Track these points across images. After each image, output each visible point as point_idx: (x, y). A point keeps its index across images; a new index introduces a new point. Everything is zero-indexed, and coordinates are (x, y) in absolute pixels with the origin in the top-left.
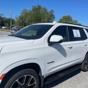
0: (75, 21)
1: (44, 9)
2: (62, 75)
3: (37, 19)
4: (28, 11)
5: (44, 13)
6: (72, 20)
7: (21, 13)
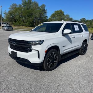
0: (67, 15)
1: (35, 4)
2: (69, 55)
3: (28, 14)
4: (17, 5)
5: (36, 8)
6: (64, 14)
7: (10, 8)
